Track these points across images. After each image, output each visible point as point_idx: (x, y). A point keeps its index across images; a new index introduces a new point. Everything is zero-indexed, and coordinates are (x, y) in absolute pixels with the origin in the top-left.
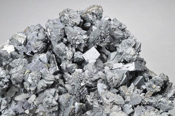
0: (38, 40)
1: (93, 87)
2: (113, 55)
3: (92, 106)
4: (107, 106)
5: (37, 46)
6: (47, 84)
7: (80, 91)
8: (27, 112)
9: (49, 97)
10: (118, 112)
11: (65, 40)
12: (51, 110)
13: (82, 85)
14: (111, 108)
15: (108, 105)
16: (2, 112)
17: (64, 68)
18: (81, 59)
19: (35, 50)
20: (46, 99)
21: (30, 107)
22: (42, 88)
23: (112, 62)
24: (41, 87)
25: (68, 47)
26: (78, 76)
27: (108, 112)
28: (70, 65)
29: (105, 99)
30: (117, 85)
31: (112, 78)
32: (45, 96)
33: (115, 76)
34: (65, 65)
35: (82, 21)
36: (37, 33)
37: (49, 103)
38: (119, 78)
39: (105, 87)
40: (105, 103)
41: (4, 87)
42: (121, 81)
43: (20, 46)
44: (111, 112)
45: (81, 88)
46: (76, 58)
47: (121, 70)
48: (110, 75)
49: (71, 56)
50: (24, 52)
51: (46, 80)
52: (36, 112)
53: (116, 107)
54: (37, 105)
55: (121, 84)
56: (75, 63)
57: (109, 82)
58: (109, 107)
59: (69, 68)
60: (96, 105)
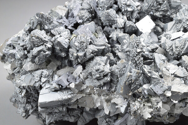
0: (83, 9)
2: (170, 25)
3: (150, 77)
4: (167, 78)
5: (82, 15)
7: (136, 59)
8: (72, 86)
9: (100, 64)
10: (181, 85)
11: (116, 6)
12: (102, 82)
13: (138, 51)
14: (172, 81)
15: (168, 76)
16: (43, 86)
17: (115, 39)
19: (80, 19)
20: (97, 67)
21: (76, 81)
22: (92, 53)
23: (170, 32)
24: (91, 51)
25: (118, 14)
26: (134, 39)
27: (170, 85)
28: (121, 34)
29: (164, 69)
31: (172, 46)
32: (96, 64)
33: (175, 44)
34: (115, 34)
36: (81, 2)
37: (100, 71)
38: (180, 45)
39: (164, 58)
40: (165, 75)
41: (47, 53)
42: (183, 48)
43: (60, 19)
44: (172, 85)
45: (137, 55)
46: (128, 26)
48: (169, 43)
49: (122, 24)
50: (65, 26)
51: (96, 45)
52: (82, 88)
53: (178, 79)
54: (83, 79)
55: (183, 52)
57: (168, 51)
58: (170, 79)
59: (120, 37)
60: (156, 75)
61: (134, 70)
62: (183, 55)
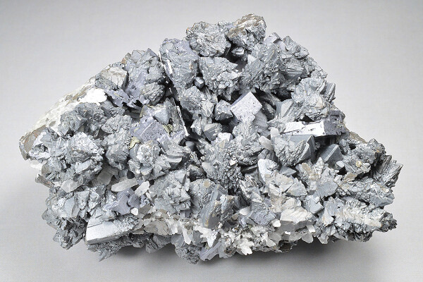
0: (150, 82)
1: (250, 166)
2: (285, 106)
3: (250, 200)
4: (276, 199)
5: (149, 93)
6: (171, 164)
7: (229, 175)
8: (135, 212)
9: (174, 187)
10: (295, 210)
11: (199, 81)
12: (178, 209)
13: (231, 164)
14: (282, 203)
15: (277, 197)
16: (91, 214)
17: (199, 133)
18: (228, 115)
19: (146, 99)
20: (169, 190)
21: (140, 203)
22: (162, 170)
23: (284, 119)
24: (161, 169)
25: (204, 93)
26: (225, 148)
27: (279, 210)
28: (209, 126)
29: (272, 187)
30: (293, 162)
31: (284, 149)
32: (168, 185)
33: (289, 146)
34: (199, 125)
35: (229, 46)
36: (146, 67)
37: (175, 196)
38: (297, 150)
39: (273, 165)
40: (272, 195)
41: (96, 170)
42: (300, 154)
43: (115, 90)
44: (282, 210)
45: (229, 169)
46: (219, 113)
47: (300, 133)
48: (279, 144)
49: (210, 111)
50: (123, 103)
51: (167, 156)
52: (150, 212)
53: (292, 200)
54: (151, 199)
55: (300, 159)
56: (218, 122)
57: (278, 156)
58: (280, 201)
59: (206, 131)
60: (257, 198)
61: (223, 197)
62: (301, 162)
